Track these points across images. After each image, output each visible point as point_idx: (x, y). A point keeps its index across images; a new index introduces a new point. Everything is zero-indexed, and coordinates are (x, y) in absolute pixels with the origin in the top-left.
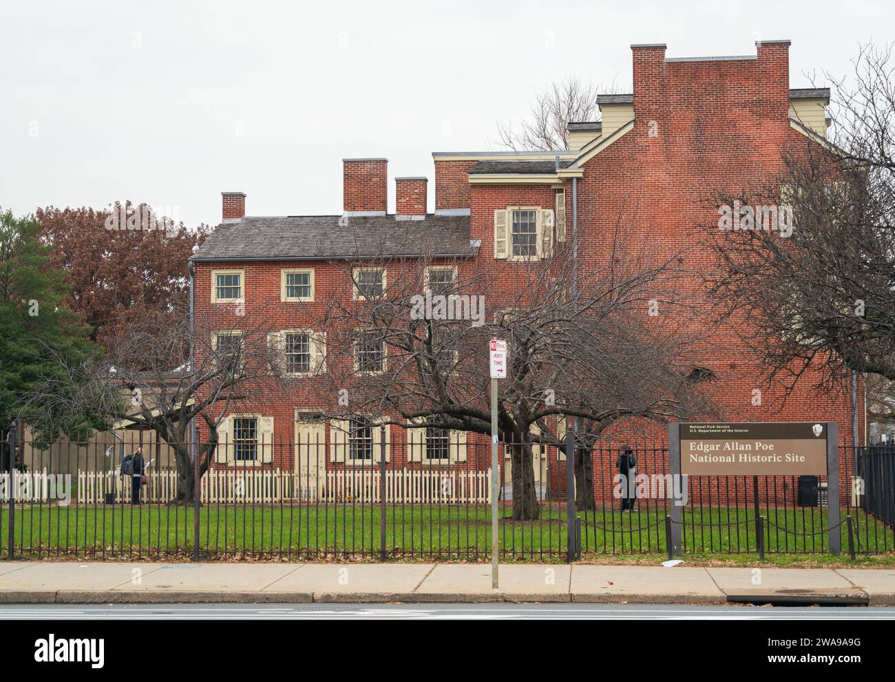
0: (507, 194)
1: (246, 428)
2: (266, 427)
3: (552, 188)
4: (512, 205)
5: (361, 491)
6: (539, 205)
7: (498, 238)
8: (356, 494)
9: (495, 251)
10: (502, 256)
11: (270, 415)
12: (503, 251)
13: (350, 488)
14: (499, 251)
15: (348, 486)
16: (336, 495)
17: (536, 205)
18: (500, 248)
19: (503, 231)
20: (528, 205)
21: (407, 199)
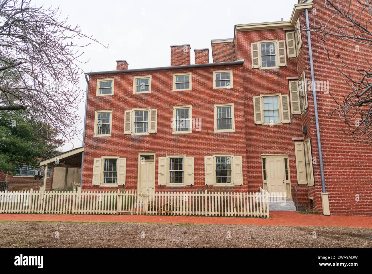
0: (258, 35)
1: (111, 165)
2: (122, 163)
3: (284, 30)
4: (261, 40)
5: (175, 207)
6: (276, 39)
7: (253, 57)
8: (172, 209)
9: (253, 64)
10: (256, 67)
11: (124, 157)
12: (257, 64)
13: (167, 205)
14: (254, 64)
15: (166, 203)
16: (158, 209)
17: (274, 39)
18: (255, 63)
19: (257, 53)
20: (270, 40)
21: (200, 58)
